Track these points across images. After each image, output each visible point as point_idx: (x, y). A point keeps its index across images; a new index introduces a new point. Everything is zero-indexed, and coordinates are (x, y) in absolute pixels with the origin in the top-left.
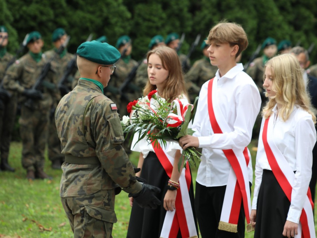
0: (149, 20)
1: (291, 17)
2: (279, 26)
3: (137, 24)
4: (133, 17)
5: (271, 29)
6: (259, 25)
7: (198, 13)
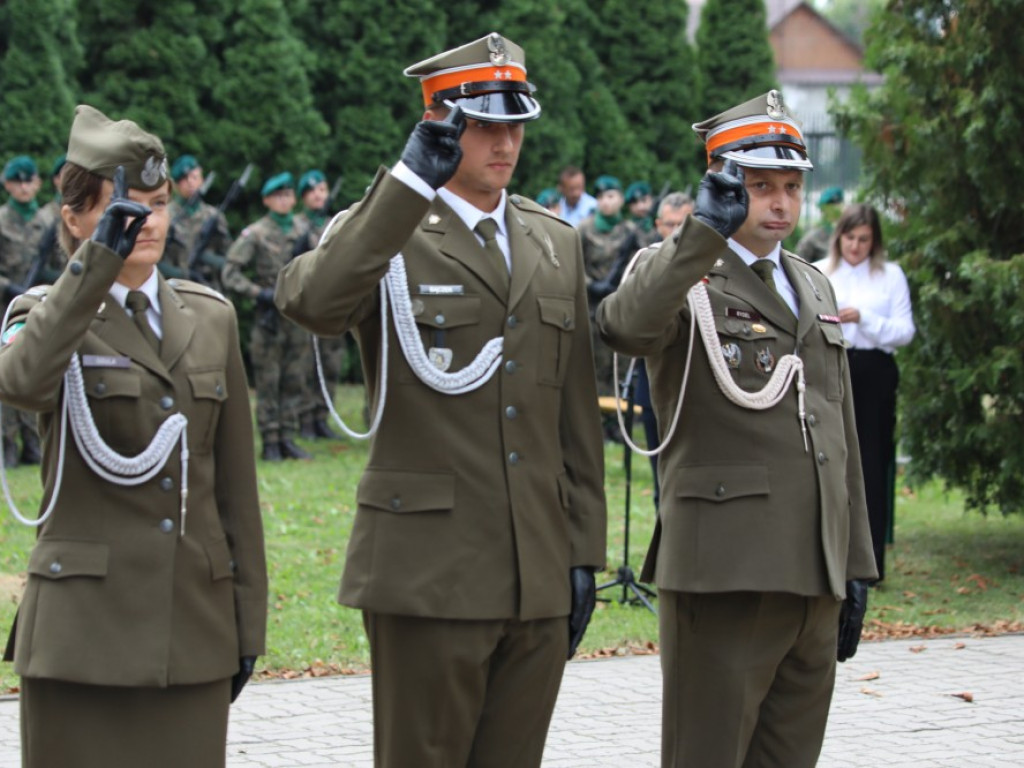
0: (367, 140)
1: (652, 135)
2: (628, 153)
5: (612, 158)
6: (587, 149)
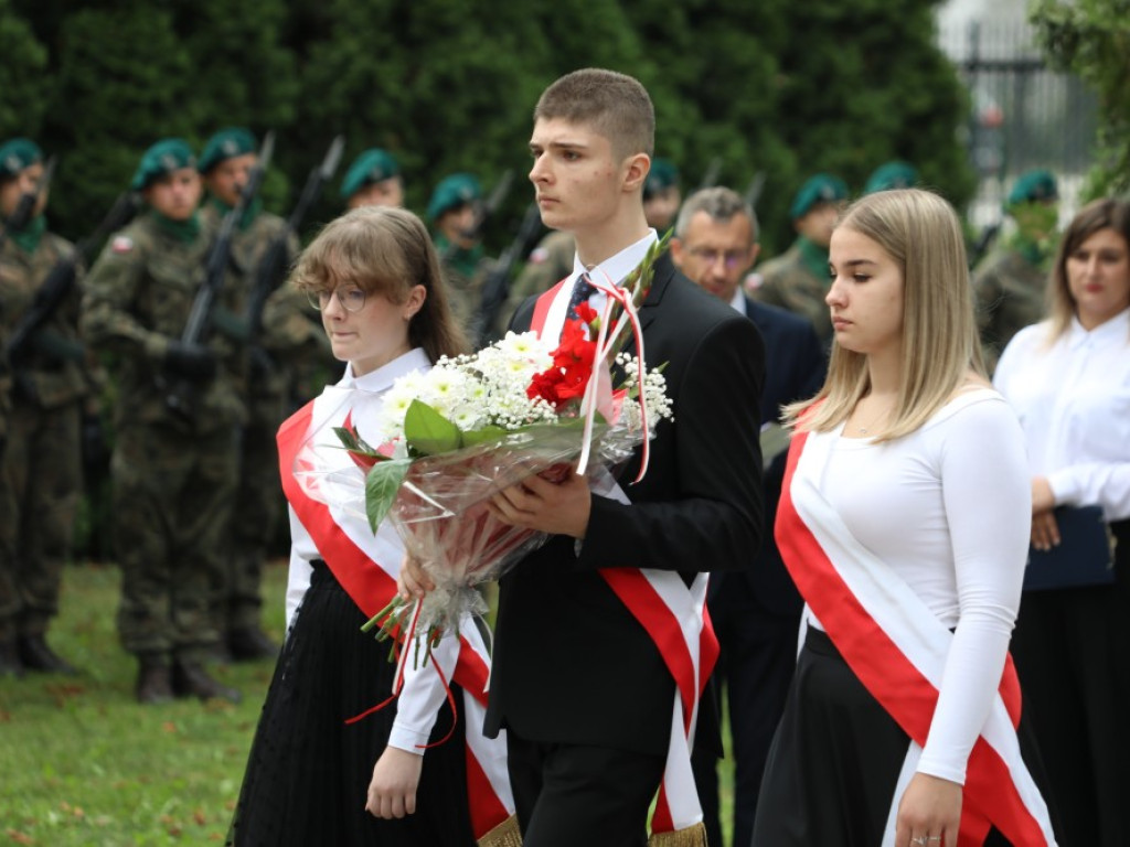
3: (75, 92)
4: (54, 64)
7: (317, 49)
